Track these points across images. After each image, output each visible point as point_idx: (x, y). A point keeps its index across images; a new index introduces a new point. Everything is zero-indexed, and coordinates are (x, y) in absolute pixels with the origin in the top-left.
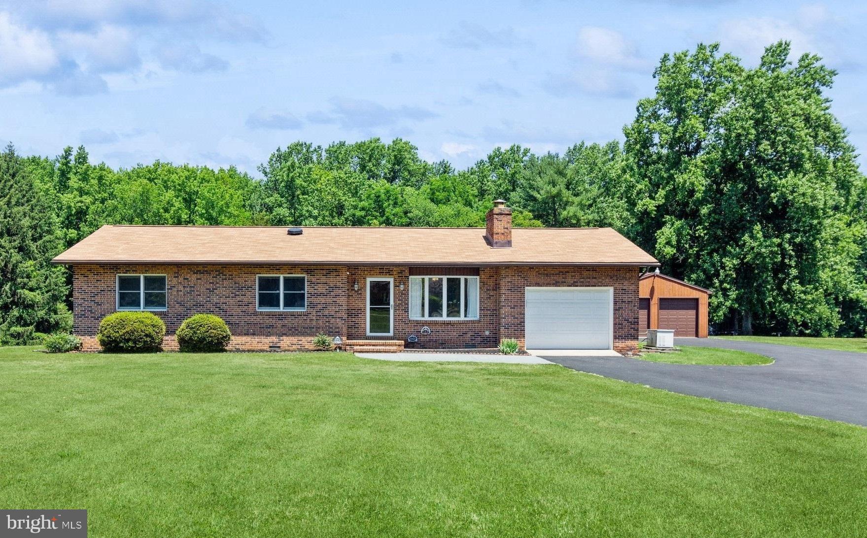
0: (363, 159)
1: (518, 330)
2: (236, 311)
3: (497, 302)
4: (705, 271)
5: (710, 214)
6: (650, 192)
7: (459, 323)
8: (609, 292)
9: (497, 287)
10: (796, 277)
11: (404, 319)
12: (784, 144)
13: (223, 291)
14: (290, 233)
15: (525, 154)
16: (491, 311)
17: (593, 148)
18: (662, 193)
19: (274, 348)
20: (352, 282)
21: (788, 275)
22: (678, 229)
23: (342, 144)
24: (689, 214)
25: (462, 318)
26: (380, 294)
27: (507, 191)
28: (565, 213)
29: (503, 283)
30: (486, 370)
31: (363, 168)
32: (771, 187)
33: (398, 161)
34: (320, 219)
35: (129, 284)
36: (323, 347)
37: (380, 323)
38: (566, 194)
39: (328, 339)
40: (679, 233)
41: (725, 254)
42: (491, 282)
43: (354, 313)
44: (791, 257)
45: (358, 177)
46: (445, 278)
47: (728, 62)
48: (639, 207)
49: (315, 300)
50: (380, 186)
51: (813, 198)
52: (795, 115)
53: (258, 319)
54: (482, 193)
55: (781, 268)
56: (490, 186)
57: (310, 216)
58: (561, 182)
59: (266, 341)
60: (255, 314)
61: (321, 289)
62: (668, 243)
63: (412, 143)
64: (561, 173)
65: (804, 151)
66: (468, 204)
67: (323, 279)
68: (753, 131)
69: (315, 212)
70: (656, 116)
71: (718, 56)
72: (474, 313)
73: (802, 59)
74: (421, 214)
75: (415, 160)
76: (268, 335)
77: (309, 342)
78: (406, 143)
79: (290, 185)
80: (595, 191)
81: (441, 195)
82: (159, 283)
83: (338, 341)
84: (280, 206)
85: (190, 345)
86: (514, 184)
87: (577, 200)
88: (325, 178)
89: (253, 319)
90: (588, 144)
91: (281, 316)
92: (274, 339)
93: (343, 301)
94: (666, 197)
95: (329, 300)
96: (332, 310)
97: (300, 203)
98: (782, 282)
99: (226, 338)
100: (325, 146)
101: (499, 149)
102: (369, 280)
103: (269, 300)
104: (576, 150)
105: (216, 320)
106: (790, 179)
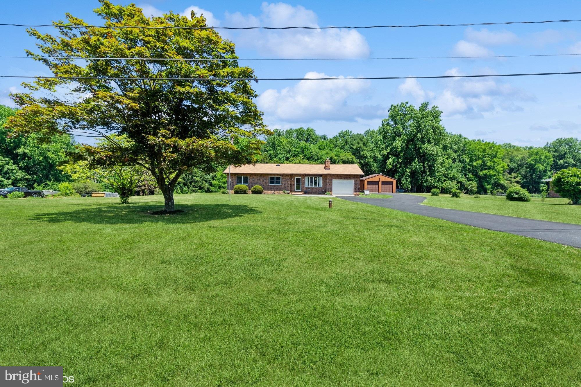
0: (297, 134)
1: (331, 190)
2: (265, 185)
3: (326, 183)
4: (401, 173)
5: (403, 155)
6: (386, 148)
7: (317, 188)
8: (352, 181)
9: (326, 179)
10: (429, 175)
11: (304, 187)
12: (425, 134)
13: (261, 180)
14: (277, 166)
15: (351, 133)
16: (325, 185)
17: (373, 131)
18: (389, 148)
19: (273, 193)
20: (292, 178)
21: (426, 174)
22: (393, 160)
23: (291, 129)
24: (397, 155)
25: (318, 187)
26: (298, 181)
27: (344, 145)
28: (362, 153)
29: (327, 178)
30: (323, 198)
31: (298, 137)
32: (421, 148)
33: (309, 135)
34: (283, 155)
35: (240, 178)
36: (285, 193)
37: (298, 188)
38: (363, 147)
39: (286, 191)
40: (393, 161)
41: (407, 168)
42: (325, 178)
43: (292, 185)
44: (427, 169)
45: (296, 141)
46: (314, 177)
47: (410, 108)
48: (382, 153)
49: (283, 182)
50: (303, 144)
51: (433, 151)
52: (428, 125)
53: (270, 187)
54: (336, 146)
55: (424, 172)
56: (338, 143)
57: (280, 154)
58: (361, 143)
59: (271, 192)
60: (269, 185)
61: (284, 180)
62: (390, 164)
63: (314, 129)
64: (361, 140)
65: (431, 137)
66: (330, 150)
67: (285, 177)
68: (415, 130)
69: (281, 153)
70: (388, 124)
71: (408, 105)
72: (321, 186)
73: (433, 108)
74: (315, 153)
75: (314, 135)
76: (272, 190)
77: (281, 192)
78: (312, 129)
79: (274, 144)
80: (373, 145)
81: (322, 147)
82: (246, 178)
83: (288, 192)
84: (270, 150)
85: (254, 192)
86: (347, 143)
87: (366, 148)
88: (285, 141)
89: (268, 187)
90: (371, 130)
91: (275, 186)
92: (273, 191)
93: (289, 182)
94: (390, 150)
95: (286, 182)
96: (287, 185)
97: (277, 149)
98: (424, 176)
99: (263, 191)
100: (285, 130)
101: (342, 131)
102: (296, 178)
103: (272, 182)
104: (367, 132)
105: (260, 187)
106: (426, 145)
